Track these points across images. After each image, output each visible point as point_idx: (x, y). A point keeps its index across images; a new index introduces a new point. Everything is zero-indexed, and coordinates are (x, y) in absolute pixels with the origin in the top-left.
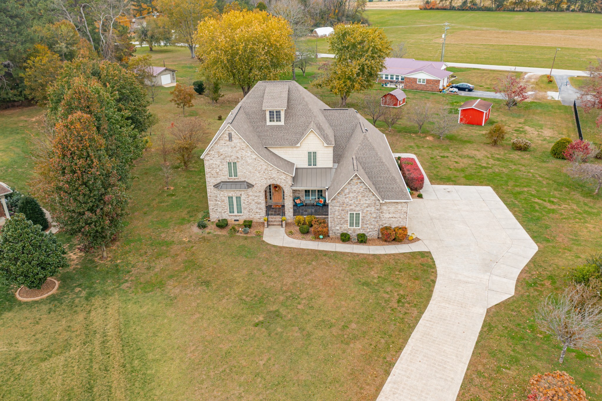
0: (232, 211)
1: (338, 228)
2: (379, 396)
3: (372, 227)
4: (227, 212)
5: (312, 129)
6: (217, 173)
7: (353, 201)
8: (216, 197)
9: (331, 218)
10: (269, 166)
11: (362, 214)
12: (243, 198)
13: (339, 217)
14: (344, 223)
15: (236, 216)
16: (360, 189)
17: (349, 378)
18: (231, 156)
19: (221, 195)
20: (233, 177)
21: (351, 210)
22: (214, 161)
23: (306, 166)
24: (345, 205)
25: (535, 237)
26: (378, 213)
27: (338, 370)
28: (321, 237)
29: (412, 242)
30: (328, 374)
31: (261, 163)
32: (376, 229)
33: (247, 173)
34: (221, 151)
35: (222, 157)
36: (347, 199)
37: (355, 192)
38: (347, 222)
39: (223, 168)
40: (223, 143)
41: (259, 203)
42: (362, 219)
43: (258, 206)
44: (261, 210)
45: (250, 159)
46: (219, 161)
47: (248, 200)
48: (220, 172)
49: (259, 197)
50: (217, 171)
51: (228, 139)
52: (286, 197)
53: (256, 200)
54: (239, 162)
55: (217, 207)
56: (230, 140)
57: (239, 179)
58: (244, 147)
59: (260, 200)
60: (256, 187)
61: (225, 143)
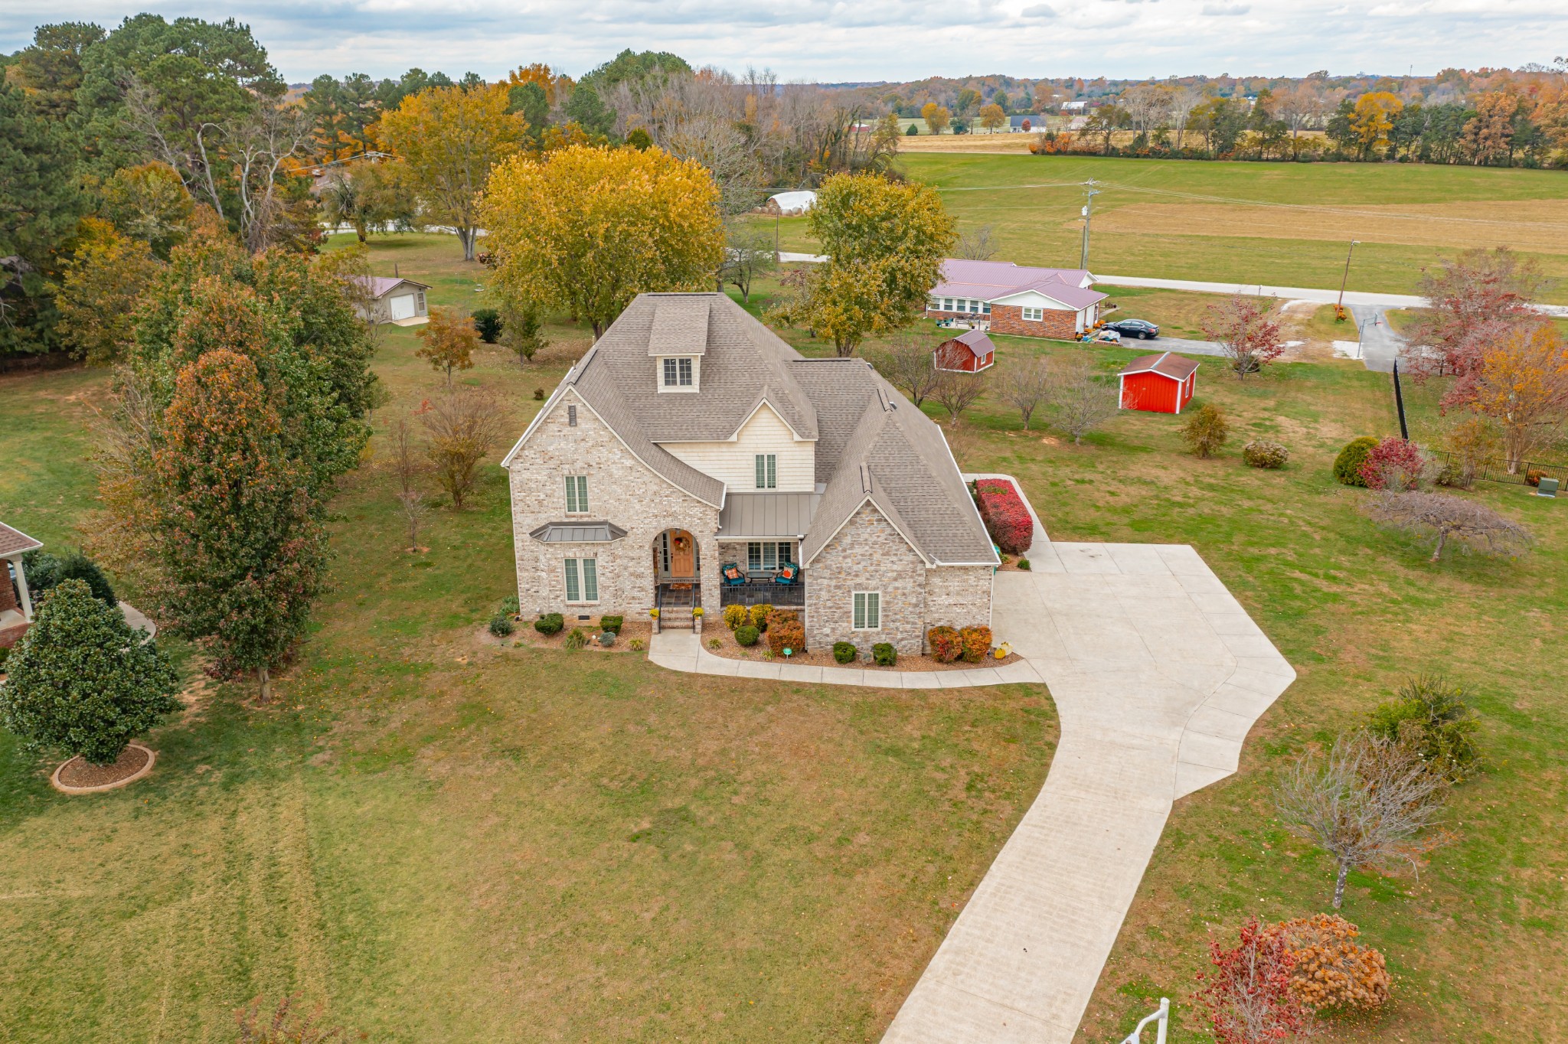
0: (572, 594)
1: (827, 630)
2: (921, 980)
3: (908, 627)
4: (562, 598)
5: (764, 400)
6: (540, 502)
7: (863, 563)
8: (537, 560)
9: (810, 605)
10: (665, 486)
11: (884, 597)
12: (600, 561)
13: (829, 604)
14: (841, 617)
15: (583, 606)
16: (878, 537)
17: (852, 944)
18: (574, 462)
19: (548, 556)
20: (578, 512)
21: (858, 586)
22: (532, 473)
23: (752, 488)
24: (843, 576)
25: (1290, 652)
26: (920, 593)
27: (826, 927)
28: (787, 651)
29: (1003, 664)
30: (804, 937)
31: (645, 479)
32: (917, 634)
33: (611, 501)
34: (551, 448)
35: (552, 464)
36: (849, 560)
37: (866, 544)
38: (849, 617)
39: (554, 491)
40: (554, 431)
41: (640, 576)
42: (884, 610)
43: (636, 583)
44: (644, 593)
45: (618, 469)
46: (545, 473)
47: (612, 568)
48: (547, 499)
49: (639, 561)
50: (539, 496)
51: (567, 420)
52: (703, 559)
53: (631, 567)
54: (593, 475)
55: (538, 584)
56: (573, 422)
57: (592, 517)
58: (604, 440)
59: (642, 567)
60: (633, 536)
61: (560, 431)
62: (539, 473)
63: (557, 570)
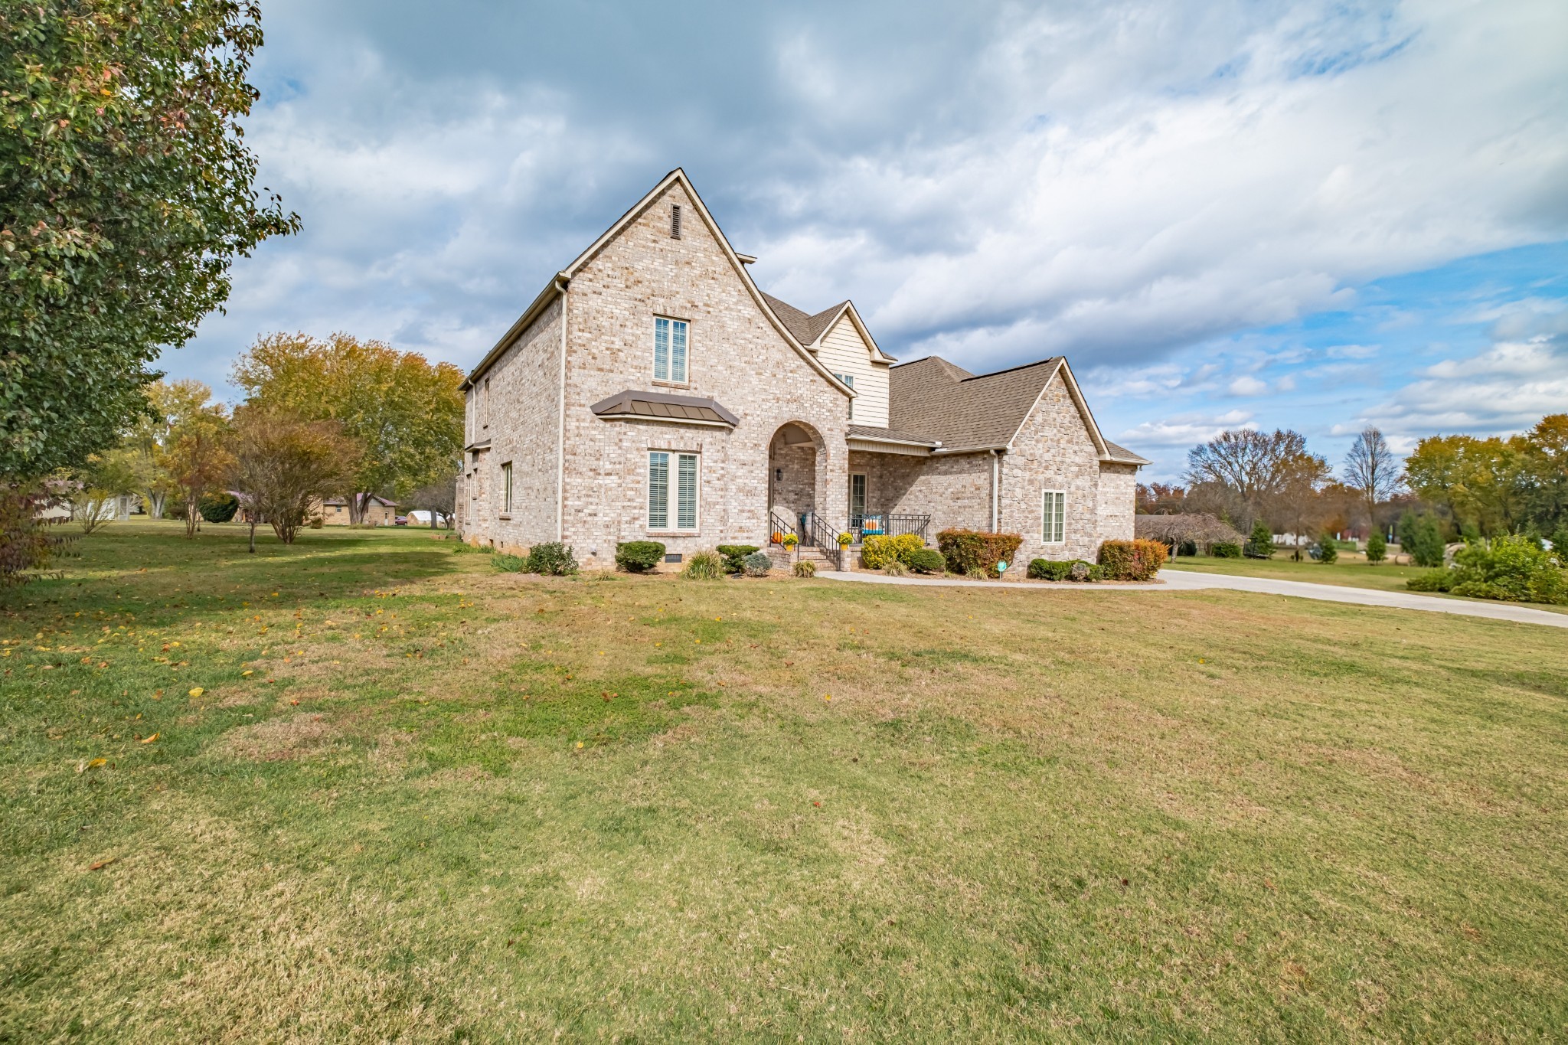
0: (658, 519)
3: (1086, 539)
4: (642, 519)
5: (848, 305)
6: (614, 353)
7: (1052, 451)
10: (791, 354)
11: (1068, 497)
12: (706, 461)
13: (1023, 506)
14: (1032, 525)
16: (1065, 417)
18: (673, 295)
19: (625, 444)
20: (671, 379)
21: (1047, 481)
22: (605, 302)
24: (1035, 466)
26: (1096, 496)
28: (1002, 566)
32: (1093, 548)
33: (720, 368)
34: (639, 266)
36: (1040, 445)
37: (1055, 426)
38: (1039, 525)
39: (638, 338)
40: (647, 239)
41: (750, 493)
42: (1068, 515)
43: (745, 505)
44: (755, 521)
45: (733, 320)
46: (627, 306)
47: (722, 472)
48: (626, 350)
49: (752, 468)
50: (613, 343)
51: (667, 226)
52: (831, 471)
53: (740, 477)
54: (697, 321)
55: (597, 500)
56: (675, 234)
57: (692, 390)
58: (717, 269)
59: (754, 478)
60: (746, 428)
61: (654, 241)
62: (616, 304)
63: (638, 471)
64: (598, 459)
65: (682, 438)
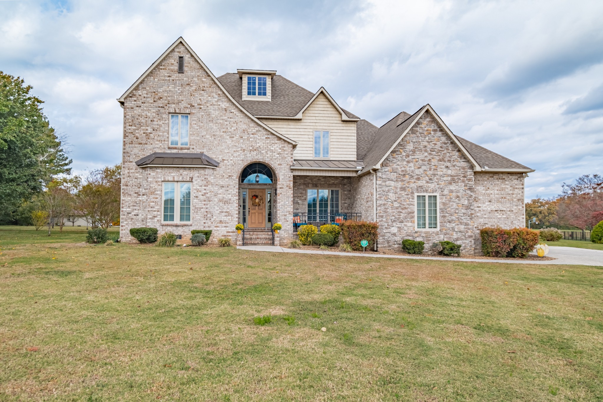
0: (168, 216)
1: (394, 230)
3: (462, 227)
4: (158, 218)
5: (323, 89)
6: (147, 135)
7: (424, 168)
9: (380, 206)
10: (252, 124)
11: (441, 199)
13: (396, 205)
14: (406, 217)
15: (177, 226)
16: (435, 144)
18: (179, 102)
19: (149, 179)
20: (179, 146)
21: (419, 188)
22: (143, 110)
23: (311, 157)
24: (407, 178)
28: (364, 243)
31: (238, 119)
32: (470, 233)
33: (207, 136)
34: (160, 90)
35: (160, 103)
36: (411, 164)
37: (426, 151)
38: (413, 217)
39: (161, 126)
40: (165, 76)
42: (442, 211)
43: (224, 208)
44: (230, 217)
45: (215, 110)
46: (154, 111)
47: (205, 191)
48: (154, 133)
49: (227, 189)
50: (147, 130)
51: (176, 68)
52: (280, 188)
53: (220, 194)
54: (194, 113)
55: (138, 208)
56: (181, 70)
57: (191, 150)
58: (206, 85)
59: (229, 194)
60: (224, 167)
61: (169, 76)
62: (149, 110)
63: (156, 192)
64: (139, 188)
65: (181, 175)
